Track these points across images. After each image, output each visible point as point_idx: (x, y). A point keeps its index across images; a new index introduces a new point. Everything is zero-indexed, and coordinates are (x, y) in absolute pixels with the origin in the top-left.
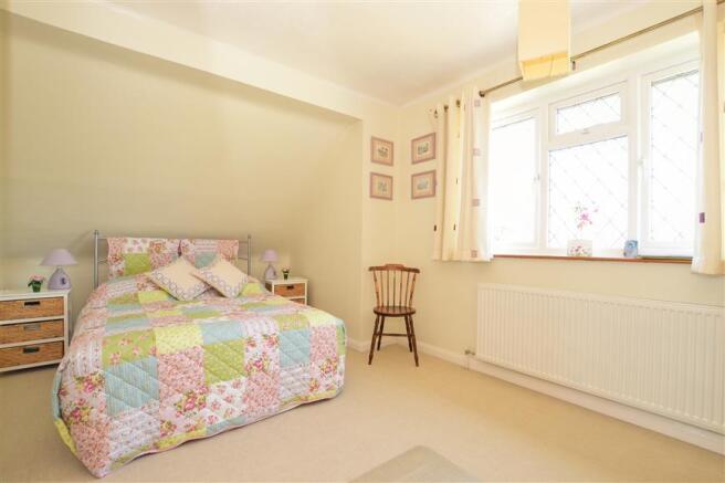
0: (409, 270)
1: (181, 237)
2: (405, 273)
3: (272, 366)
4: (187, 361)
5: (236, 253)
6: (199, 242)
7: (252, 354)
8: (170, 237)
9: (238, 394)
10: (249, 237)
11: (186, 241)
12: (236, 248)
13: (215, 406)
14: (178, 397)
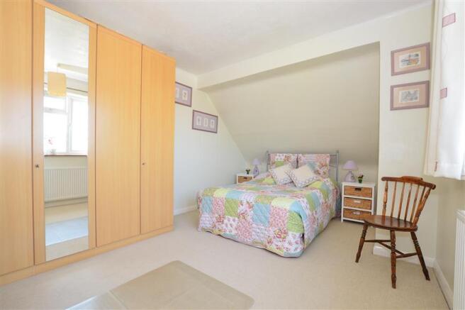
0: (426, 185)
1: (298, 153)
2: (422, 188)
3: (249, 218)
4: (220, 203)
5: (328, 162)
6: (306, 155)
7: (241, 209)
8: (293, 153)
9: (235, 224)
10: (338, 152)
11: (300, 155)
12: (328, 159)
13: (227, 225)
14: (217, 215)
